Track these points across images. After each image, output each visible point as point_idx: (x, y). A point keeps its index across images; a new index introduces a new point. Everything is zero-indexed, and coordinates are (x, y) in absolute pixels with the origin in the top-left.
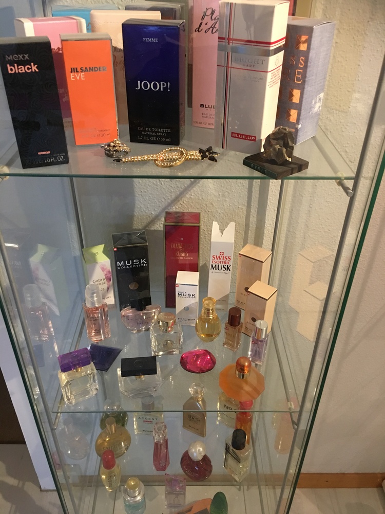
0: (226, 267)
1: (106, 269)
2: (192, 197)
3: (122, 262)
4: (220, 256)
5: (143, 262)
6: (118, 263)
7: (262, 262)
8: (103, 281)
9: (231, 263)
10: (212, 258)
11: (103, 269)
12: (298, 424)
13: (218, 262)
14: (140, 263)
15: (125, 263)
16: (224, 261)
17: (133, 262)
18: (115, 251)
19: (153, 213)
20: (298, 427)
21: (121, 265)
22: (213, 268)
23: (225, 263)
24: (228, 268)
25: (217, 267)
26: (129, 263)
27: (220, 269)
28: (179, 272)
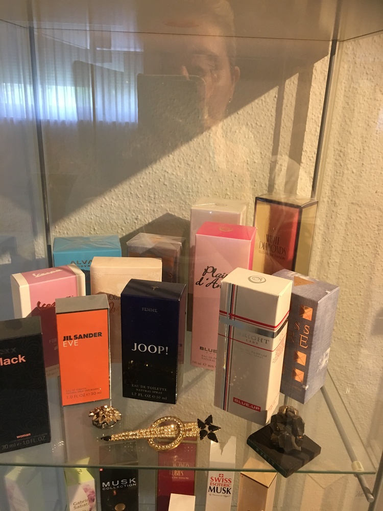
0: (226, 490)
3: (108, 483)
4: (220, 478)
5: (132, 482)
6: (103, 483)
7: (267, 487)
8: (85, 503)
9: (232, 486)
10: (209, 480)
11: (86, 490)
13: (217, 484)
14: (128, 483)
15: (111, 483)
16: (224, 483)
17: (120, 482)
18: (100, 472)
21: (106, 486)
22: (211, 491)
23: (224, 485)
24: (228, 491)
25: (215, 490)
26: (115, 483)
27: (219, 491)
28: (172, 494)
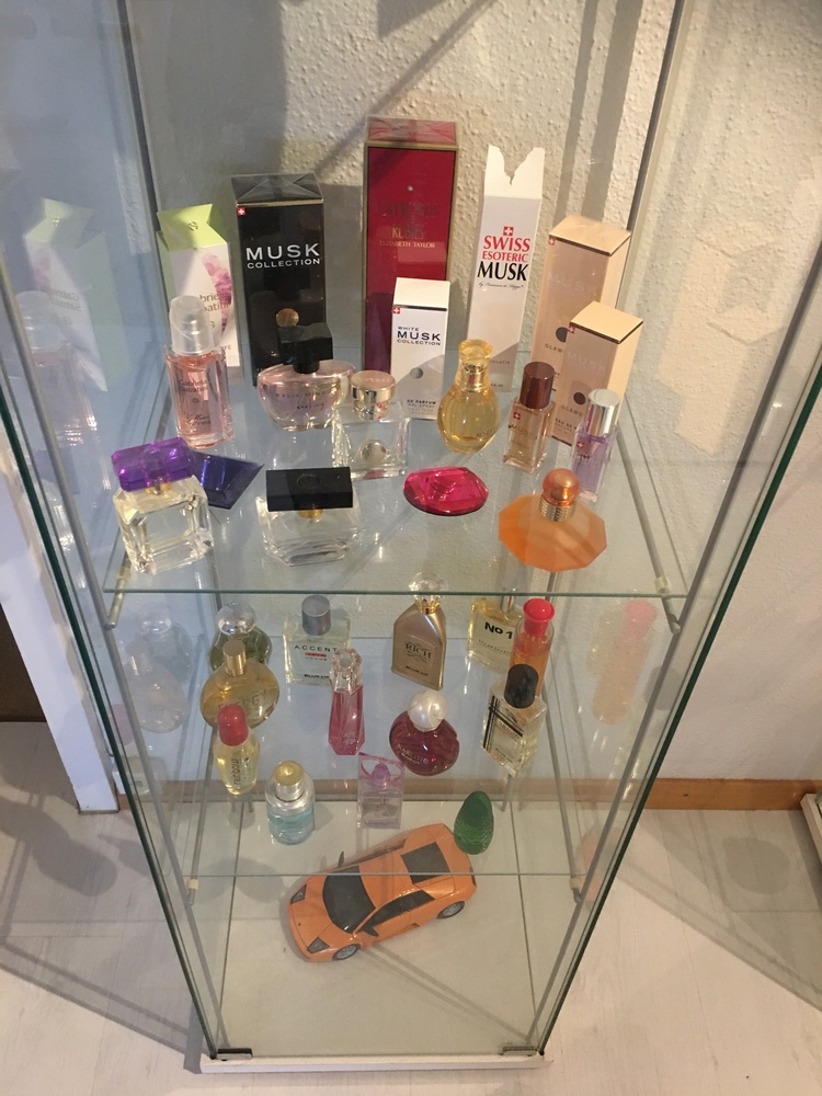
0: (516, 269)
1: (219, 268)
2: (433, 89)
3: (259, 250)
4: (505, 239)
5: (311, 252)
6: (249, 250)
7: (608, 254)
8: (211, 303)
9: (529, 259)
10: (482, 243)
11: (211, 270)
12: (682, 621)
13: (497, 256)
14: (303, 257)
15: (265, 252)
16: (513, 251)
17: (285, 250)
18: (240, 217)
19: (332, 134)
20: (682, 628)
21: (255, 258)
23: (514, 258)
26: (275, 253)
27: (500, 274)
28: (400, 280)
